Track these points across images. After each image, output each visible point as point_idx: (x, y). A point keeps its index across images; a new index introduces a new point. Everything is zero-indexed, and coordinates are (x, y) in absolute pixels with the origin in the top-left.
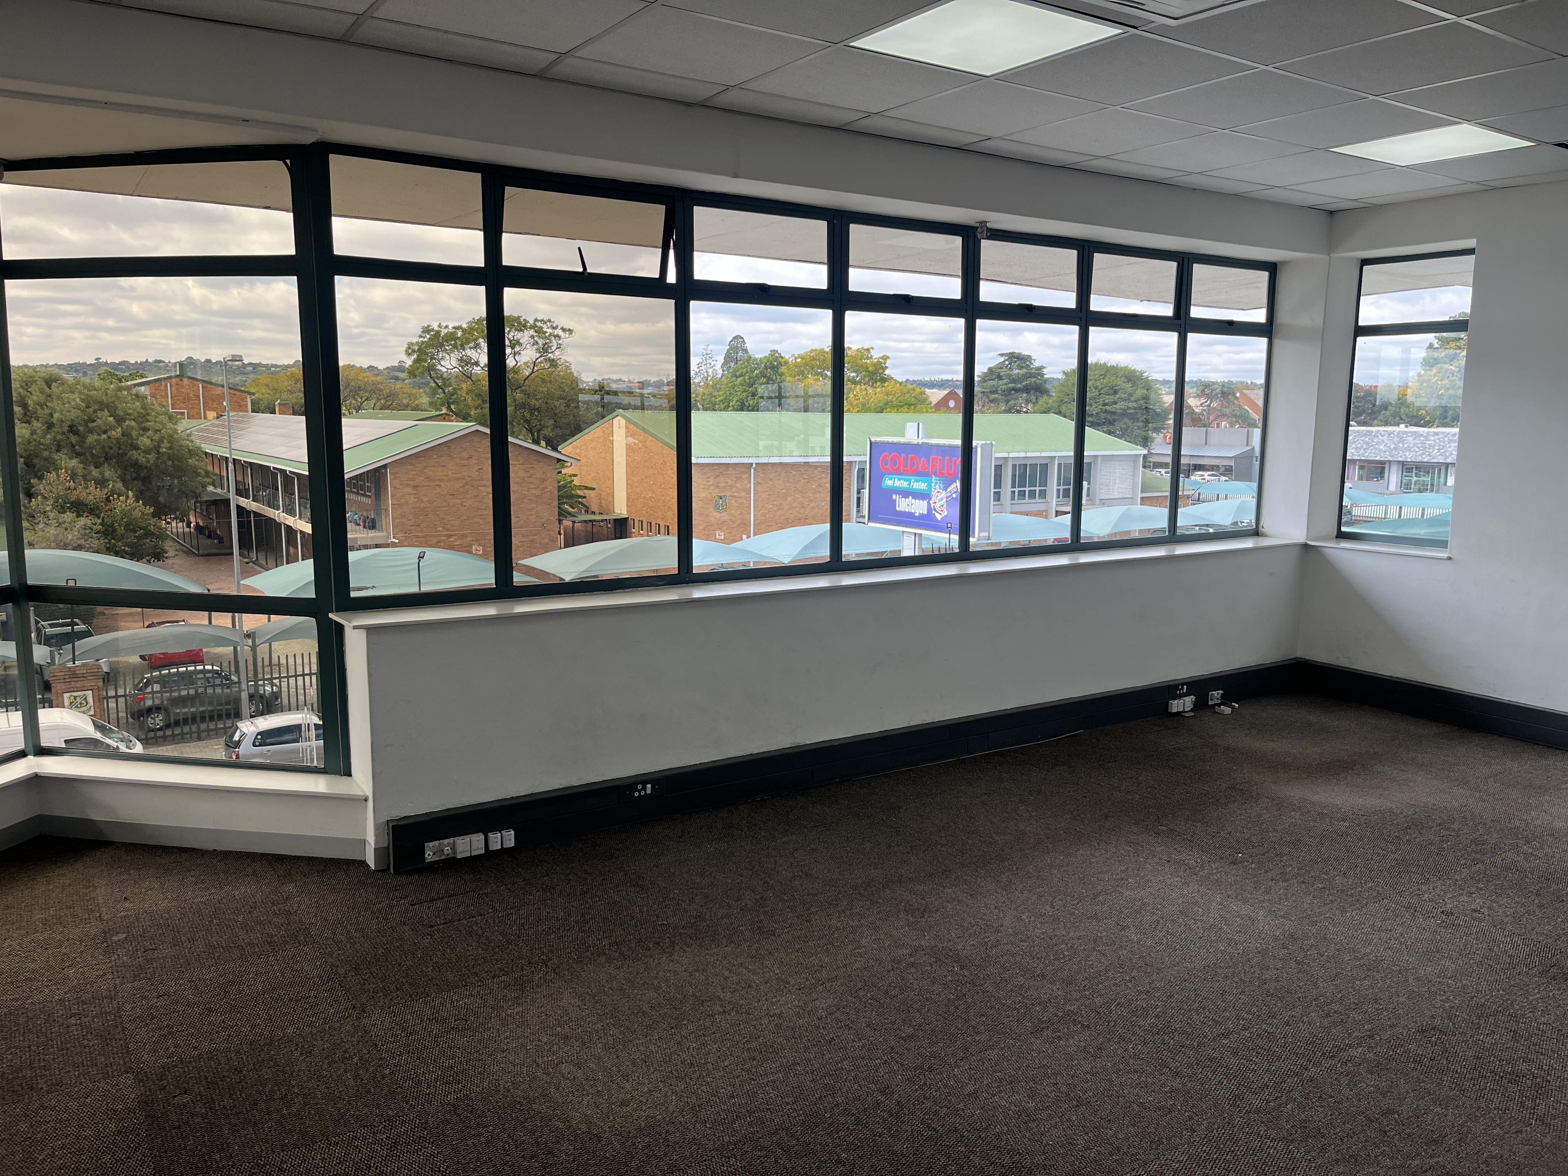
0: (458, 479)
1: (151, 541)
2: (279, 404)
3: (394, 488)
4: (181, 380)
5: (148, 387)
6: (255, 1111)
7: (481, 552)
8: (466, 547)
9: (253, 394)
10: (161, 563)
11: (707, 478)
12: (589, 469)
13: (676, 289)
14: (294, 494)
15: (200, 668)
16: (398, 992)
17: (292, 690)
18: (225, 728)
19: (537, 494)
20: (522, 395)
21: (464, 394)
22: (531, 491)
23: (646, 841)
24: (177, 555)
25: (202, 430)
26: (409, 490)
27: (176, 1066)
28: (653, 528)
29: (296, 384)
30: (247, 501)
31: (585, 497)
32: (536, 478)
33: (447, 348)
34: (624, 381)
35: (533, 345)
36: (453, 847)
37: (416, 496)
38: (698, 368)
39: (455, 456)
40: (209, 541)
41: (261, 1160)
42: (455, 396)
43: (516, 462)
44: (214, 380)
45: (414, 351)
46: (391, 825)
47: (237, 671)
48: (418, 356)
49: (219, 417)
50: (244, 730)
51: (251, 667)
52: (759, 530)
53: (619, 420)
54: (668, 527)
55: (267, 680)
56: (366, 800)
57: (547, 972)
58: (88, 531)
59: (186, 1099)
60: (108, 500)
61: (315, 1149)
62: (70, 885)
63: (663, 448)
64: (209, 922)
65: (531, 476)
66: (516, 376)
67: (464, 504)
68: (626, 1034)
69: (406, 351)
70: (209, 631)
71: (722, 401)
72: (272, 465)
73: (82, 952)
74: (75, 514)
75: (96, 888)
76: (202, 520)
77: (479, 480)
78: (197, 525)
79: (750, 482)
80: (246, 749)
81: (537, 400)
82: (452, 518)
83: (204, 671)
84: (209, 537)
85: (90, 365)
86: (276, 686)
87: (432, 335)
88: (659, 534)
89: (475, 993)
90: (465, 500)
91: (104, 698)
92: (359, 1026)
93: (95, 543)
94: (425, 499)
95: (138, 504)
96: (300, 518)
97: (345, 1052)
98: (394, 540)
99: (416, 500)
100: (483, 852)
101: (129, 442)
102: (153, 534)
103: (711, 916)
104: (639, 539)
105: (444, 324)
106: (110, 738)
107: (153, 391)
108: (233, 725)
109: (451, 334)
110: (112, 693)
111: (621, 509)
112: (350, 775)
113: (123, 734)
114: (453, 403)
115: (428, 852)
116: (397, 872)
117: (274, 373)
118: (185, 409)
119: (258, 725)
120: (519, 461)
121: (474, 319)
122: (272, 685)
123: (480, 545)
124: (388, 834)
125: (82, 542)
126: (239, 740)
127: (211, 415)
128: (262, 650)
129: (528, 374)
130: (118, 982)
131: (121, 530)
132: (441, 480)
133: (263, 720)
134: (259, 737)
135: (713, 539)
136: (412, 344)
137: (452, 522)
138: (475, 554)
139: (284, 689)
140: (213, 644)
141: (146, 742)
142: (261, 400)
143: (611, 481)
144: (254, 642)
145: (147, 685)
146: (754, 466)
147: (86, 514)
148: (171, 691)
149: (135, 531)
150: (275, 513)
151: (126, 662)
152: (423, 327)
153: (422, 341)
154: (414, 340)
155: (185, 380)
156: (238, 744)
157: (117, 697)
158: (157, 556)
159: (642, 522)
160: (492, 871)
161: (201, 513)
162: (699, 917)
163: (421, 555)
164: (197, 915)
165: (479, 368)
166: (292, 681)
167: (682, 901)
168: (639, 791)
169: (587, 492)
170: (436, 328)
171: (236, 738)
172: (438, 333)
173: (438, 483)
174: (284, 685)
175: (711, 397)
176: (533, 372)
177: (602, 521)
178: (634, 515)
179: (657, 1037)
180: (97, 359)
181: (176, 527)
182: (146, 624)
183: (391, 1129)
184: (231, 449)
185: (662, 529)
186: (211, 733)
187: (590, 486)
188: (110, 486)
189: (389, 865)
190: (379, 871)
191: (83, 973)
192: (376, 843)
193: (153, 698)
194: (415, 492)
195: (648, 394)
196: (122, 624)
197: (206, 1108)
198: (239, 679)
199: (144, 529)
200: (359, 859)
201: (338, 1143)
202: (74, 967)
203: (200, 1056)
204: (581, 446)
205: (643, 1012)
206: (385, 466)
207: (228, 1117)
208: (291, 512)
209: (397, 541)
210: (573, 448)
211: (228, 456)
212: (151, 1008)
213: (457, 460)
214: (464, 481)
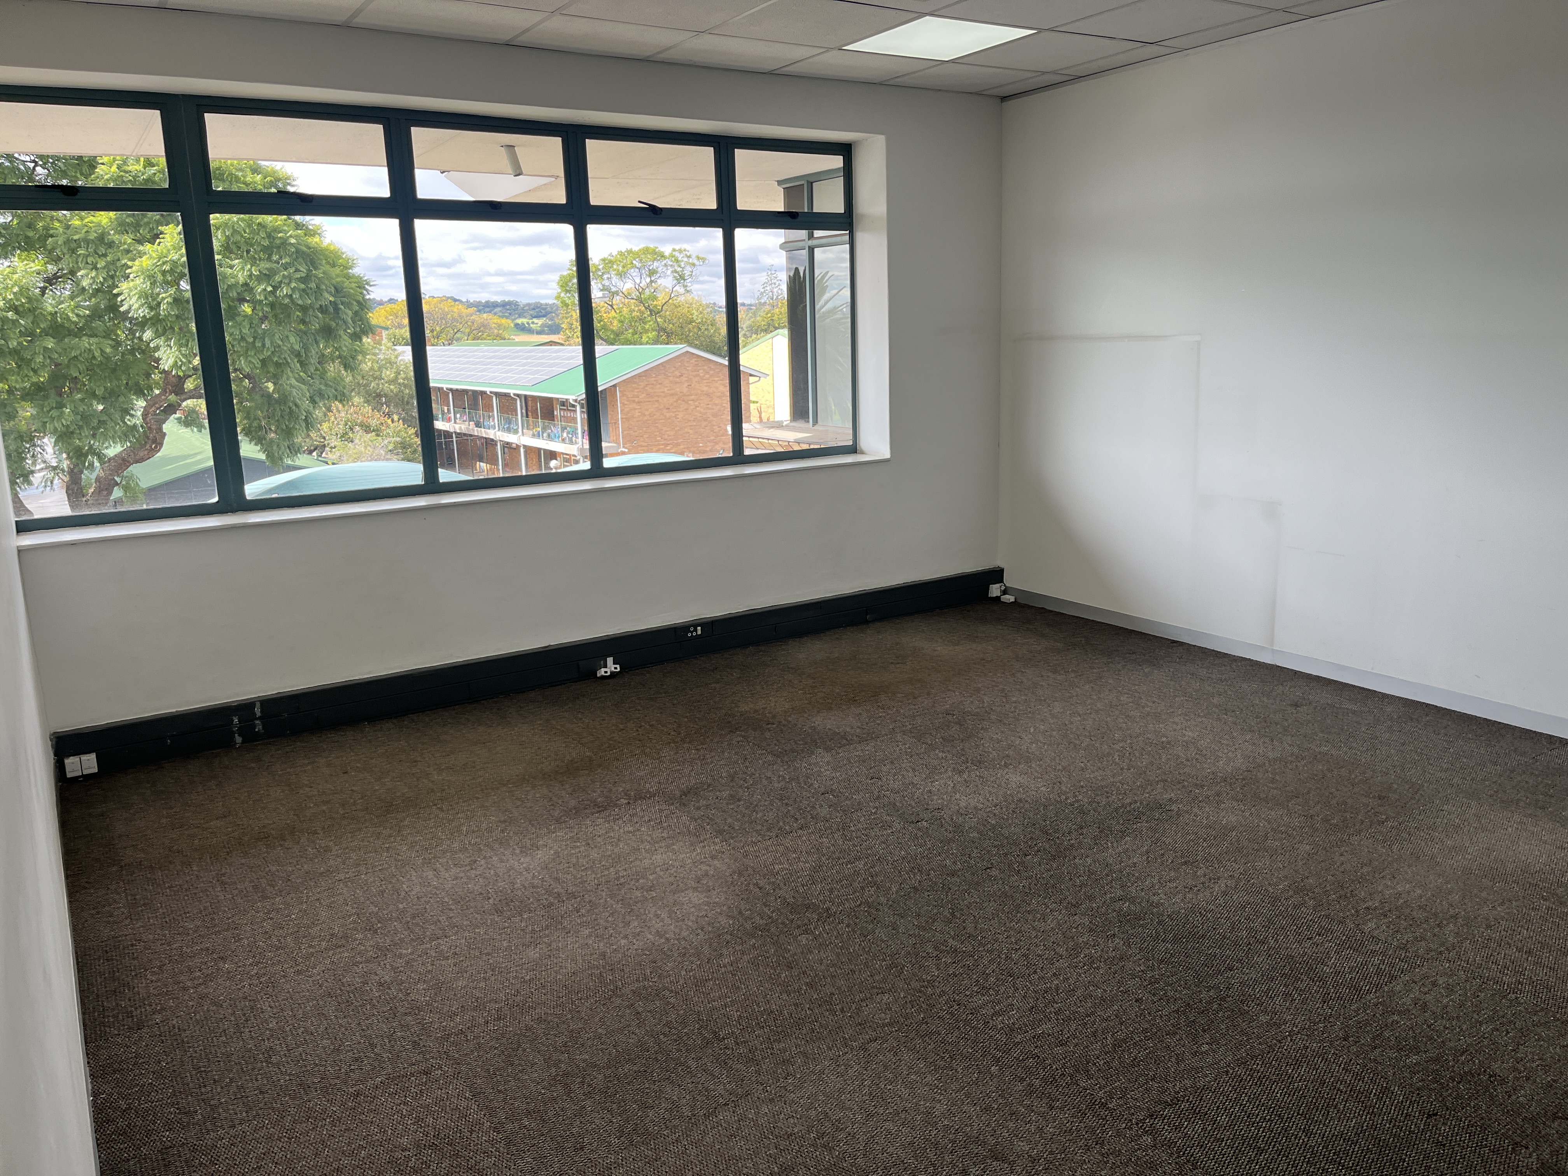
0: (672, 395)
3: (623, 404)
26: (635, 405)
37: (639, 411)
39: (669, 375)
43: (717, 379)
67: (678, 416)
77: (688, 395)
82: (668, 429)
90: (677, 413)
94: (647, 413)
98: (624, 450)
99: (640, 414)
120: (719, 377)
123: (690, 452)
132: (659, 396)
137: (668, 433)
173: (656, 398)
194: (639, 407)
206: (614, 386)
209: (626, 450)
213: (671, 378)
214: (677, 397)
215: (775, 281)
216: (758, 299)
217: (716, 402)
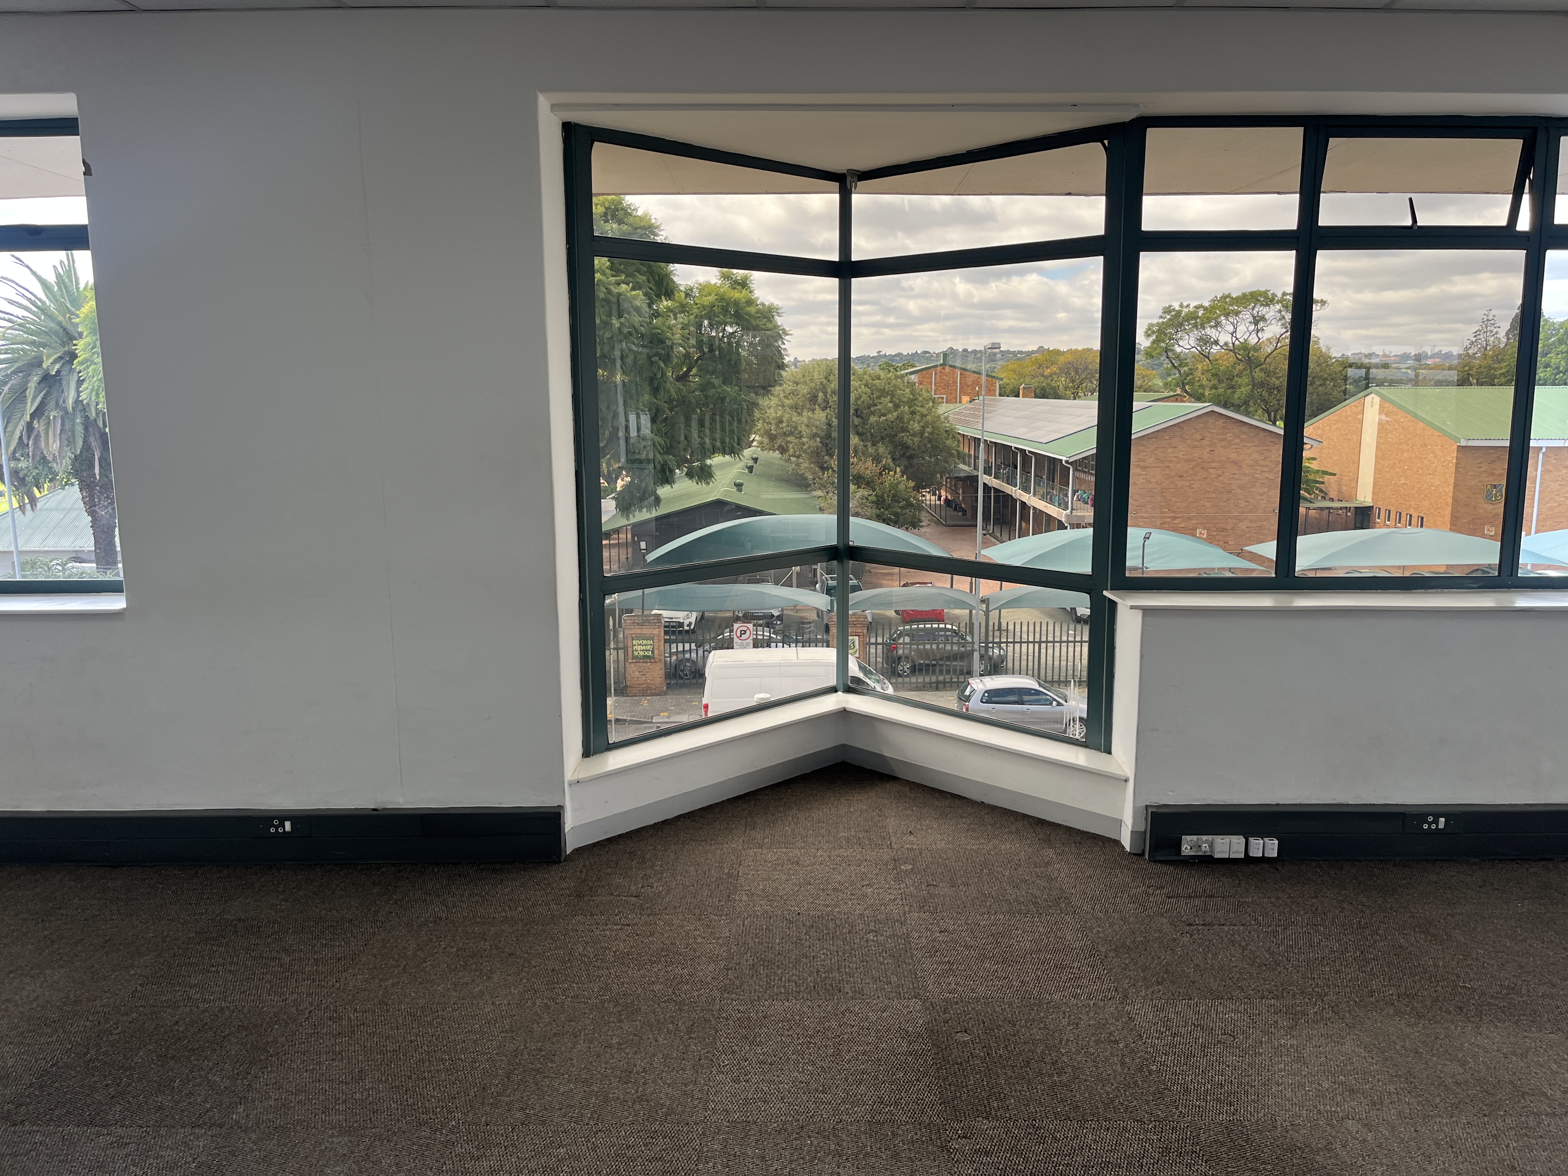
0: (1188, 461)
1: (910, 512)
2: (1024, 388)
4: (944, 369)
5: (917, 375)
6: (1028, 1069)
7: (1205, 536)
8: (1190, 529)
9: (1002, 379)
10: (916, 531)
11: (1478, 463)
12: (1331, 451)
13: (1529, 237)
14: (1030, 472)
15: (942, 626)
16: (1160, 987)
17: (1017, 655)
18: (958, 682)
19: (1270, 478)
20: (1262, 374)
21: (1199, 374)
22: (1264, 474)
23: (1436, 883)
24: (929, 525)
25: (958, 413)
27: (957, 1003)
28: (1403, 519)
29: (1039, 368)
30: (989, 478)
31: (1323, 483)
32: (1270, 461)
33: (1187, 327)
34: (1378, 355)
35: (1280, 319)
36: (1211, 845)
37: (1145, 477)
38: (1475, 336)
39: (1187, 437)
40: (955, 513)
41: (1035, 1121)
42: (1190, 377)
43: (1250, 444)
44: (969, 367)
45: (1153, 332)
46: (1150, 810)
47: (972, 633)
48: (1157, 337)
49: (972, 401)
50: (975, 686)
51: (983, 630)
52: (1543, 526)
53: (1373, 398)
54: (1422, 518)
55: (996, 643)
56: (1126, 781)
57: (1324, 1008)
58: (864, 501)
59: (967, 1038)
60: (881, 474)
61: (1087, 1128)
62: (866, 811)
63: (1424, 429)
64: (981, 870)
65: (1265, 459)
66: (1256, 354)
67: (1192, 486)
68: (1426, 1107)
69: (1146, 332)
70: (951, 594)
71: (1503, 374)
72: (1014, 445)
73: (877, 874)
74: (856, 486)
75: (887, 818)
76: (951, 494)
77: (1209, 462)
78: (946, 499)
79: (1536, 469)
80: (975, 705)
81: (1278, 378)
82: (1178, 500)
83: (946, 630)
84: (955, 509)
85: (873, 357)
86: (1003, 649)
87: (1173, 316)
88: (1410, 525)
89: (1241, 1009)
90: (1192, 482)
91: (867, 644)
92: (1123, 1011)
93: (869, 512)
94: (1153, 480)
95: (902, 479)
96: (1034, 495)
97: (1111, 1034)
99: (1144, 481)
100: (1242, 856)
101: (900, 426)
102: (912, 505)
103: (1529, 991)
104: (1385, 530)
105: (1185, 304)
106: (869, 679)
107: (920, 379)
108: (965, 681)
109: (1191, 313)
110: (873, 640)
111: (1365, 496)
112: (1110, 753)
113: (879, 677)
114: (1187, 384)
115: (1185, 846)
116: (1153, 860)
117: (1019, 359)
118: (944, 394)
119: (986, 684)
120: (1253, 442)
121: (1216, 297)
122: (1000, 648)
123: (1204, 529)
124: (1146, 819)
125: (859, 510)
126: (970, 695)
127: (966, 399)
128: (994, 615)
129: (1269, 351)
130: (906, 909)
131: (889, 500)
132: (1171, 462)
133: (989, 679)
134: (986, 695)
135: (1480, 534)
136: (1152, 325)
137: (1177, 504)
138: (1197, 537)
139: (1010, 654)
140: (952, 606)
141: (896, 688)
142: (1008, 384)
143: (1356, 465)
144: (987, 607)
145: (900, 636)
146: (1544, 450)
147: (863, 486)
148: (918, 645)
149: (900, 502)
150: (1012, 490)
151: (884, 615)
152: (1164, 308)
153: (1163, 322)
154: (1155, 321)
155: (947, 369)
156: (968, 699)
157: (876, 644)
158: (913, 524)
159: (1389, 511)
160: (1252, 879)
161: (950, 488)
162: (1513, 988)
163: (1147, 536)
164: (970, 861)
165: (1219, 347)
166: (1017, 646)
167: (1488, 964)
168: (1430, 824)
169: (1327, 477)
170: (1177, 308)
171: (967, 693)
172: (1179, 312)
173: (1167, 464)
174: (1010, 649)
175: (1490, 370)
176: (1276, 349)
177: (1341, 508)
178: (1381, 503)
179: (1465, 1121)
180: (879, 352)
181: (929, 498)
182: (902, 584)
183: (1162, 1132)
184: (983, 431)
185: (1414, 520)
186: (947, 685)
187: (1330, 471)
188: (884, 462)
189: (1144, 851)
190: (1135, 854)
191: (878, 894)
192: (1133, 826)
193: (904, 649)
194: (1144, 473)
195: (1407, 368)
196: (884, 582)
197: (984, 1052)
198: (973, 640)
199: (906, 500)
200: (1113, 838)
201: (1108, 1128)
202: (872, 886)
203: (977, 1000)
204: (1324, 427)
205: (1445, 1086)
207: (1004, 1067)
208: (1026, 489)
210: (1314, 429)
211: (980, 437)
212: (934, 940)
213: (1189, 442)
214: (1194, 463)
215: (1492, 328)
216: (1467, 349)
217: (1246, 472)
